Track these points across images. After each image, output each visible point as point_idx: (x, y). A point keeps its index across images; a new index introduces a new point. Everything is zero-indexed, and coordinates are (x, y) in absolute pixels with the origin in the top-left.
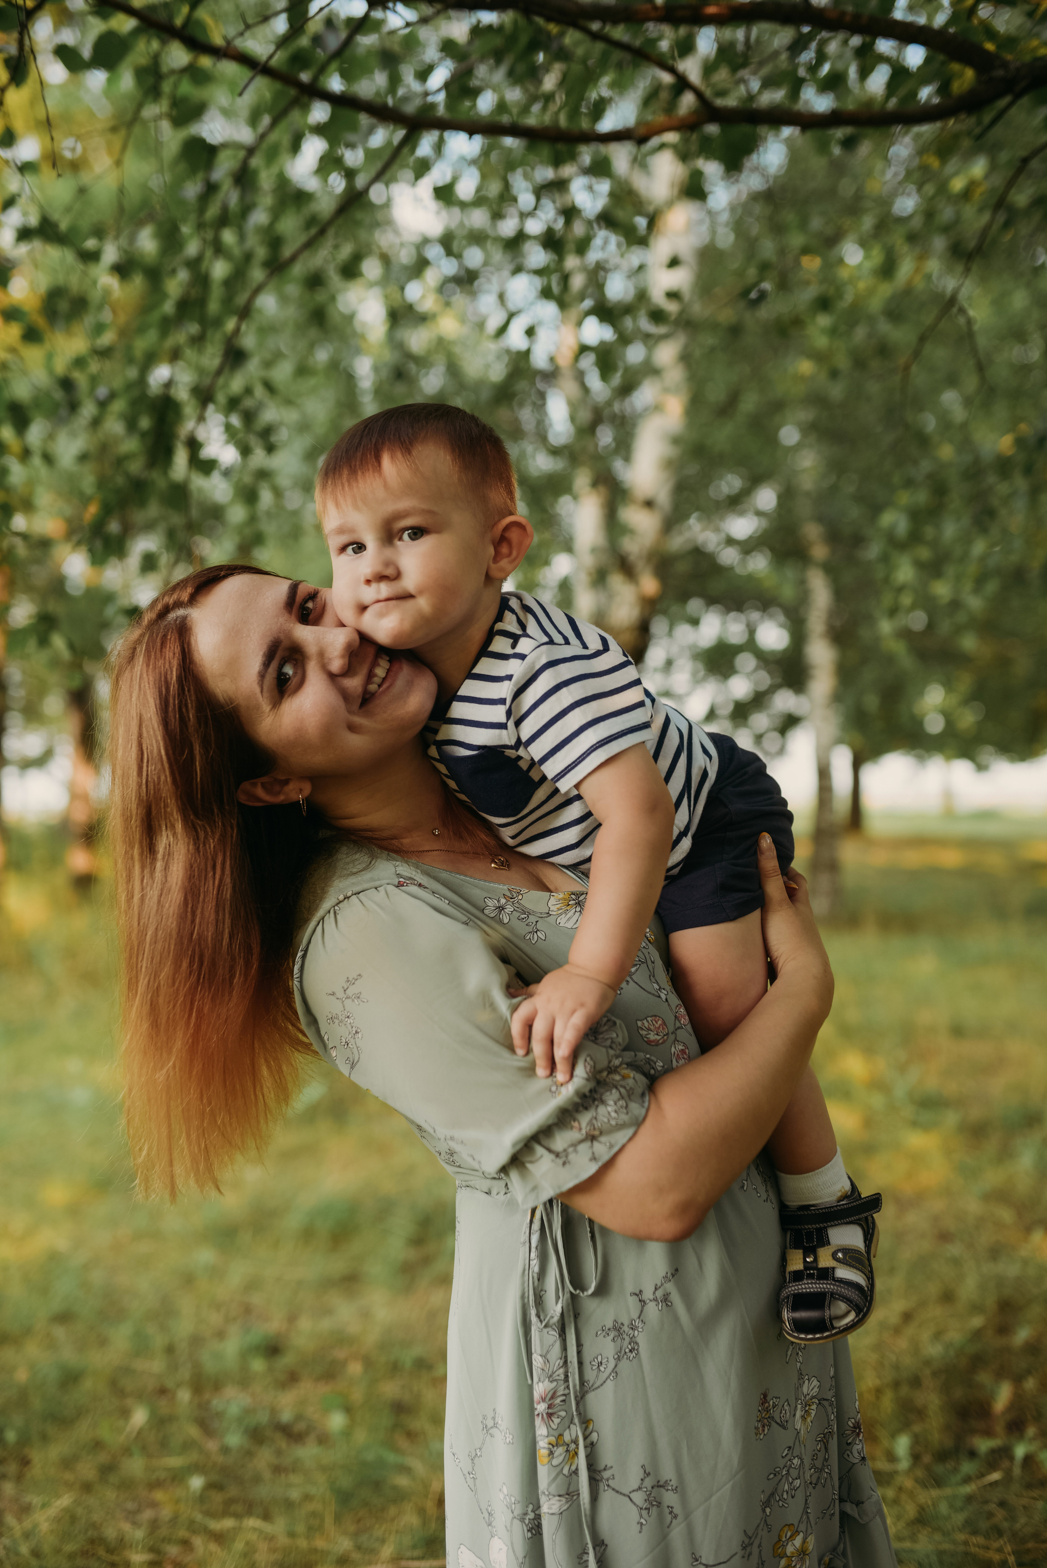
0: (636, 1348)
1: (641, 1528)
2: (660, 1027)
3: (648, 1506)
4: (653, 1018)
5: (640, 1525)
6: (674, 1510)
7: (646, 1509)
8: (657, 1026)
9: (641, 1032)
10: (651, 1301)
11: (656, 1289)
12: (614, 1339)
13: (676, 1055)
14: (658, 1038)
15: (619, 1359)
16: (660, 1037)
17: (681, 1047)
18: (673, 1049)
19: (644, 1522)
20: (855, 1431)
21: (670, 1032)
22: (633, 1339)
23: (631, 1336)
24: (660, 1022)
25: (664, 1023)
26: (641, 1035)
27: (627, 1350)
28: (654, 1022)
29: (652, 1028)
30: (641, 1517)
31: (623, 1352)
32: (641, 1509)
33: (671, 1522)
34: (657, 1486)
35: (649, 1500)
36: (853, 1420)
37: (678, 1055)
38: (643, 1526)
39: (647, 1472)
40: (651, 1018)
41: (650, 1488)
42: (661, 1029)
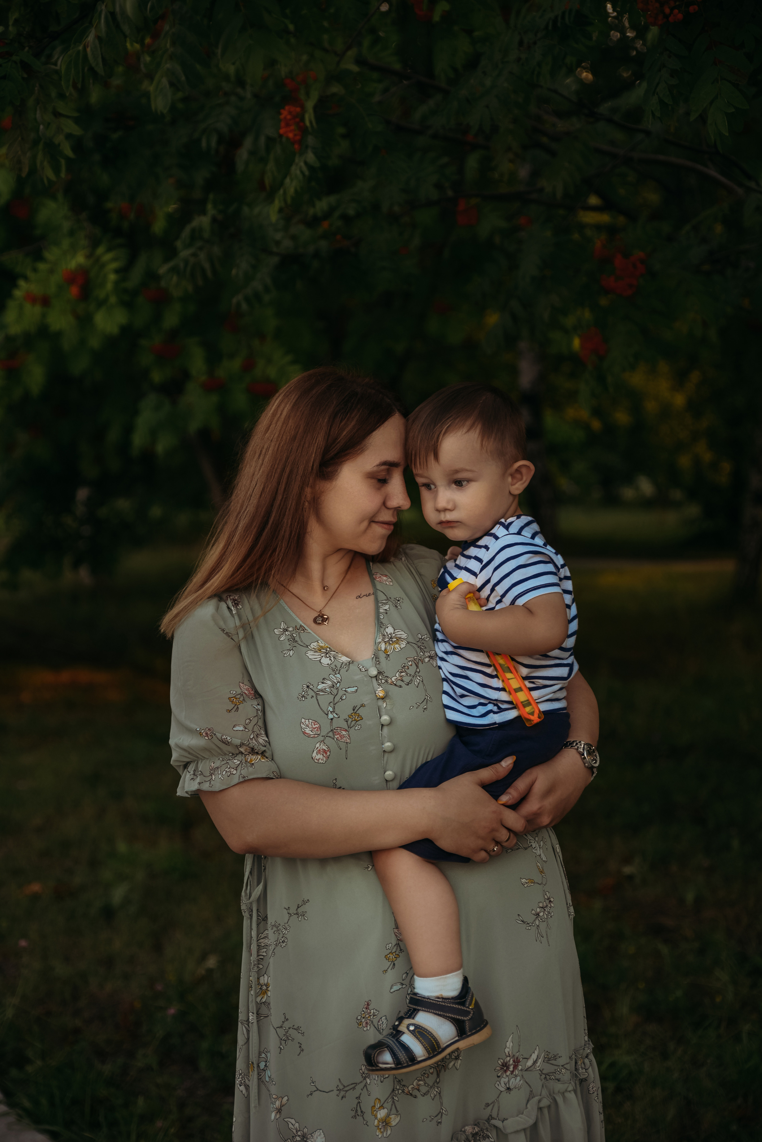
0: (286, 941)
1: (281, 1051)
2: (315, 728)
3: (285, 1039)
4: (313, 721)
5: (280, 1049)
6: (302, 1046)
7: (284, 1040)
8: (314, 727)
9: (302, 725)
10: (294, 914)
11: (298, 907)
12: (274, 932)
13: (318, 749)
14: (311, 733)
15: (276, 945)
16: (313, 734)
17: (324, 747)
18: (318, 745)
19: (282, 1048)
20: (503, 1068)
21: (322, 734)
22: (285, 935)
23: (284, 933)
24: (317, 726)
25: (320, 727)
26: (301, 727)
27: (281, 941)
28: (313, 724)
29: (310, 726)
30: (281, 1044)
31: (279, 942)
32: (281, 1039)
33: (300, 1053)
34: (292, 1028)
35: (286, 1035)
36: (502, 1061)
37: (319, 750)
38: (282, 1050)
39: (286, 1018)
40: (312, 721)
41: (287, 1028)
42: (316, 730)
